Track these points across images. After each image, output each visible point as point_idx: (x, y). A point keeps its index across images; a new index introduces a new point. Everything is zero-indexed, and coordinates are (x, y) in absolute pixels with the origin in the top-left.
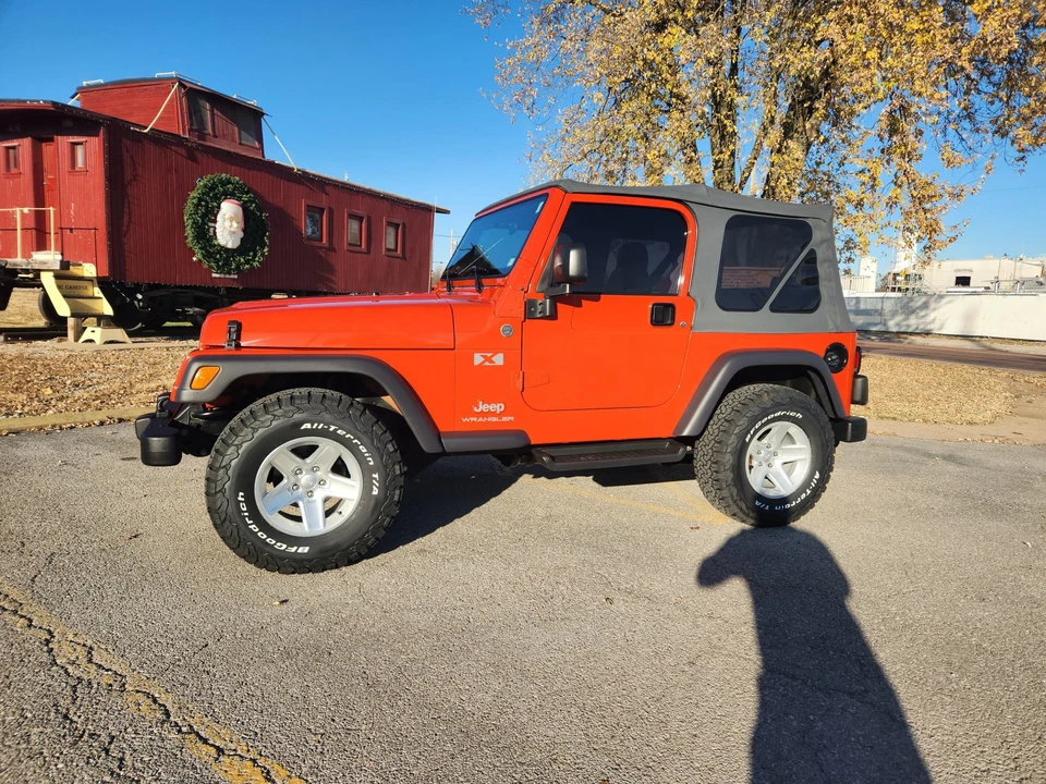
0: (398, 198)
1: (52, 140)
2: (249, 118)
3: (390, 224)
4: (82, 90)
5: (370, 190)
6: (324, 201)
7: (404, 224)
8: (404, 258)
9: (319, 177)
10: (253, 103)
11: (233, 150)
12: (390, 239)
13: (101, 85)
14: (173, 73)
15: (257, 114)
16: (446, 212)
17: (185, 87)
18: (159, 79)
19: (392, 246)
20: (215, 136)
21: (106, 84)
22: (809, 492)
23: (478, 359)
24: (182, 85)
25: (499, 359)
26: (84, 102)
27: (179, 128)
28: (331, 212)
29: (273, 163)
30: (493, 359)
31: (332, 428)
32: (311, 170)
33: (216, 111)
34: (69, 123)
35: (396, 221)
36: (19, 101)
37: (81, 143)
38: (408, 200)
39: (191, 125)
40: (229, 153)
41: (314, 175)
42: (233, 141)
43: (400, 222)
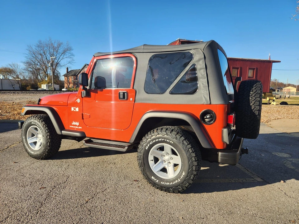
0: (254, 60)
3: (250, 69)
5: (242, 59)
7: (257, 69)
12: (250, 74)
16: (279, 62)
22: (179, 180)
23: (72, 109)
24: (180, 41)
25: (77, 109)
30: (76, 109)
31: (36, 124)
35: (253, 67)
38: (259, 60)
43: (255, 67)
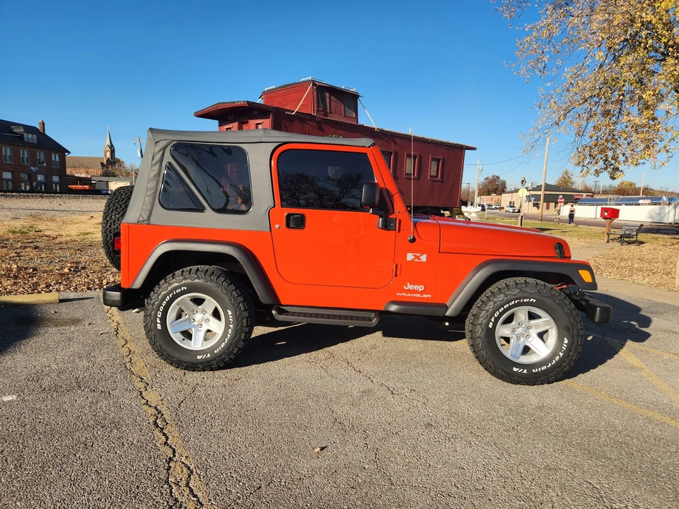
0: (440, 142)
1: (247, 123)
2: (350, 99)
3: (433, 159)
4: (264, 93)
5: (422, 138)
6: (392, 148)
7: (444, 160)
8: (442, 181)
9: (390, 132)
10: (353, 90)
11: (340, 120)
12: (433, 169)
13: (274, 89)
14: (310, 78)
15: (355, 97)
16: (474, 149)
17: (315, 85)
18: (303, 82)
19: (435, 174)
20: (331, 113)
21: (276, 89)
24: (314, 84)
26: (265, 101)
27: (311, 110)
28: (396, 154)
29: (363, 126)
32: (386, 129)
33: (332, 97)
34: (256, 113)
35: (438, 157)
36: (232, 102)
37: (261, 124)
38: (447, 143)
39: (318, 107)
40: (337, 122)
41: (387, 132)
42: (341, 114)
43: (441, 157)
